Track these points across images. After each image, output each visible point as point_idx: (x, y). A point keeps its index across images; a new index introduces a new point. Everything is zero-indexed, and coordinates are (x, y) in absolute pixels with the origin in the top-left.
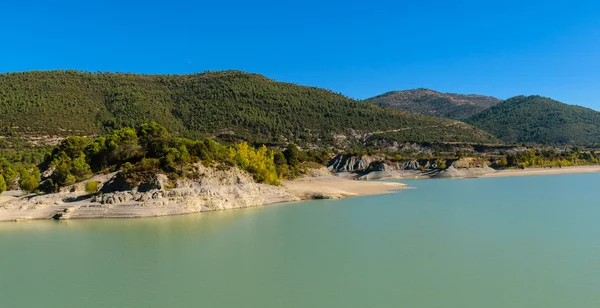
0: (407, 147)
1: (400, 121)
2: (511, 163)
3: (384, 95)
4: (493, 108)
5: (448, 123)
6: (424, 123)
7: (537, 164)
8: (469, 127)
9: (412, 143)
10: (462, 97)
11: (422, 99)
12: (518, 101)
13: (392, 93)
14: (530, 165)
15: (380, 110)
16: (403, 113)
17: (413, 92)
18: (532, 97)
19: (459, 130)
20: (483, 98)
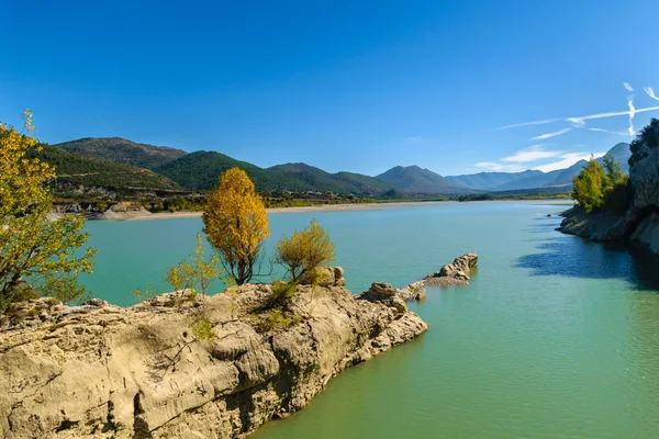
0: (93, 191)
1: (89, 166)
2: (166, 207)
3: (78, 141)
4: (179, 159)
5: (136, 170)
6: (113, 169)
7: (186, 208)
8: (156, 175)
9: (98, 187)
10: (156, 148)
11: (117, 147)
12: (200, 155)
13: (87, 139)
14: (180, 209)
15: (68, 154)
16: (91, 159)
17: (108, 140)
18: (211, 152)
19: (144, 176)
20: (173, 150)
